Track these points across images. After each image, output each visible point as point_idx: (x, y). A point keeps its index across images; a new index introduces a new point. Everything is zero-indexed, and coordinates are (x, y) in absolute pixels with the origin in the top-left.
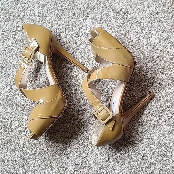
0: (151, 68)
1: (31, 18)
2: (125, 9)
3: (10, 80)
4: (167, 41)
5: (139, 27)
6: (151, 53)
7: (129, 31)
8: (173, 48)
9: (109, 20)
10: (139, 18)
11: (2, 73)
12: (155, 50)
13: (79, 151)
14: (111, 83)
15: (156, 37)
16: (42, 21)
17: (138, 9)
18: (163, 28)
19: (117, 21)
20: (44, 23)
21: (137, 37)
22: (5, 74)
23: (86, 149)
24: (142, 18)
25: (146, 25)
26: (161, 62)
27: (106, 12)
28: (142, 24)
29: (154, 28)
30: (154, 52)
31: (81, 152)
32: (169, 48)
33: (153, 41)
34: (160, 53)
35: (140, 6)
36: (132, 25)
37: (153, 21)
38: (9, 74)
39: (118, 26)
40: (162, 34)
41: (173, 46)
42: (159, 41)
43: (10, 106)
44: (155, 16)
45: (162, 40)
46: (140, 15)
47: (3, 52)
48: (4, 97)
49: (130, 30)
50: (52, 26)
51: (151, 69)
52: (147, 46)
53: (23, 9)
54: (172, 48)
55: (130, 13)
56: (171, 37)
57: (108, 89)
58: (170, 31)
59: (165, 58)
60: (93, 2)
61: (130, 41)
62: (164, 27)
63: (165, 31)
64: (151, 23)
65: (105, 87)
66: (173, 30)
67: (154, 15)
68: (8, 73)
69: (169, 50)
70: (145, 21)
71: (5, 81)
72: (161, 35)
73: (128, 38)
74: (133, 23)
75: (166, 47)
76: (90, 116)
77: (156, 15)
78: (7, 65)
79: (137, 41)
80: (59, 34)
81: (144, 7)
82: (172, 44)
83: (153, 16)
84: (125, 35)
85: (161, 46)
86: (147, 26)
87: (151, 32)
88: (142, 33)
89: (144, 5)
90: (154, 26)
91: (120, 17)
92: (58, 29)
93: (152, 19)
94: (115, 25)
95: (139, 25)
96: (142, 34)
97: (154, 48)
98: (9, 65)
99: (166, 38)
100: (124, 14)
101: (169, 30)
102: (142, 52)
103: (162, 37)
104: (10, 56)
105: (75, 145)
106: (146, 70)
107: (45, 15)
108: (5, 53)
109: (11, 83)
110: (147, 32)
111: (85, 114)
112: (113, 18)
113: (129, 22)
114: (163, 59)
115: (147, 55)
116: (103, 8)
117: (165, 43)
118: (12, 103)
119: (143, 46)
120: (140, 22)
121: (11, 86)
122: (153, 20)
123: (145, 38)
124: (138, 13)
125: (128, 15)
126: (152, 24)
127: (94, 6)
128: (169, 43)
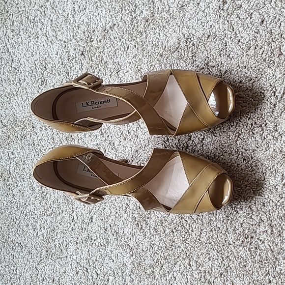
0: (274, 77)
1: (95, 143)
2: (183, 37)
3: (123, 239)
4: (265, 23)
5: (216, 40)
6: (258, 57)
7: (208, 58)
8: (282, 23)
9: (175, 67)
10: (208, 30)
11: (109, 236)
12: (261, 49)
13: (272, 278)
14: (238, 143)
15: (247, 31)
16: (108, 136)
17: (198, 20)
19: (185, 58)
20: (111, 137)
21: (223, 55)
22: (113, 235)
23: (280, 267)
24: (211, 26)
25: (223, 30)
26: (282, 56)
27: (165, 61)
28: (217, 32)
29: (236, 24)
30: (261, 53)
31: (277, 278)
32: (277, 29)
33: (247, 40)
34: (270, 46)
35: (198, 16)
36: (206, 46)
37: (227, 17)
38: (117, 231)
39: (190, 63)
40: (252, 20)
41: (280, 22)
42: (255, 32)
43: (144, 273)
44: (224, 8)
45: (258, 29)
46: (206, 25)
47: (94, 209)
48: (130, 266)
49: (209, 54)
50: (121, 132)
51: (277, 78)
52: (245, 54)
53: (82, 140)
54: (281, 25)
55: (193, 35)
56: (267, 13)
57: (242, 154)
58: (259, 6)
59: (283, 46)
60: (143, 64)
61: (219, 67)
62: (247, 10)
63: (252, 13)
64: (226, 22)
65: (236, 155)
67: (222, 8)
68: (115, 231)
69: (279, 30)
70: (217, 26)
71: (118, 244)
72: (251, 23)
73: (214, 67)
74: (205, 43)
75: (272, 31)
76: (248, 212)
77: (225, 6)
78: (107, 221)
79: (227, 59)
80: (135, 135)
81: (203, 11)
82: (276, 20)
83: (222, 11)
84: (208, 66)
85: (264, 37)
86: (225, 30)
87: (236, 32)
88: (226, 43)
89: (201, 11)
90: (234, 22)
91: (184, 51)
92: (130, 131)
93: (224, 16)
94: (187, 66)
95: (214, 38)
96: (226, 45)
97: (256, 48)
98: (110, 220)
99: (260, 20)
100: (187, 43)
101: (256, 8)
102: (246, 67)
103: (255, 24)
104: (105, 208)
105: (260, 273)
106: (271, 85)
107: (106, 128)
108: (97, 209)
109: (126, 242)
110: (231, 37)
111: (240, 215)
112: (178, 61)
113: (200, 47)
114: (282, 51)
115: (254, 65)
116: (158, 60)
117: (265, 28)
118: (143, 268)
119: (240, 58)
120: (212, 33)
121: (128, 245)
122: (226, 15)
123: (234, 47)
124: (201, 26)
125: (192, 39)
126: (228, 21)
127: (147, 67)
128: (271, 21)
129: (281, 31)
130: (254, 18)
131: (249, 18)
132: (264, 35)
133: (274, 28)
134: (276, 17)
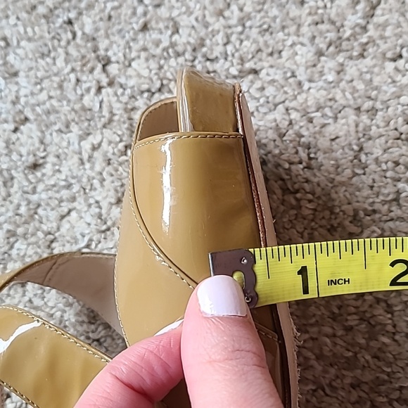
4: (39, 174)
8: (74, 214)
18: (19, 107)
32: (53, 215)
40: (14, 137)
41: (71, 206)
45: (13, 173)
54: (68, 214)
56: (58, 157)
58: (52, 118)
62: (22, 100)
63: (26, 119)
66: (63, 117)
69: (55, 225)
75: (40, 211)
82: (65, 194)
99: (31, 159)
101: (45, 117)
103: (15, 157)
117: (29, 189)
128: (54, 186)
129: (58, 229)
130: (23, 138)
131: (12, 127)
132: (16, 201)
133: (49, 209)
134: (69, 186)
